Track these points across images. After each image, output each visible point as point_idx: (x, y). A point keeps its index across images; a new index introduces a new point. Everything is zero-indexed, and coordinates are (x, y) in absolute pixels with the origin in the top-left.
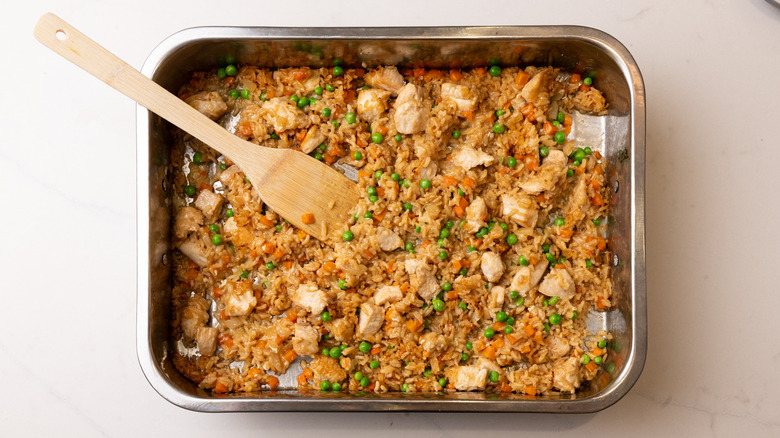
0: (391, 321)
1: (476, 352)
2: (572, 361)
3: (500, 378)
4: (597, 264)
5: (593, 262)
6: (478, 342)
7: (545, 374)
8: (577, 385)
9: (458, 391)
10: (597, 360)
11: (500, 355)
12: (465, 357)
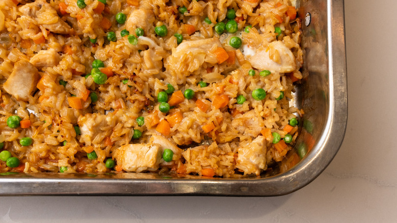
0: (44, 88)
1: (148, 127)
2: (260, 140)
3: (175, 157)
4: (287, 31)
5: (282, 28)
6: (150, 116)
7: (226, 154)
8: (262, 166)
9: (125, 171)
10: (288, 139)
11: (177, 131)
12: (137, 134)
